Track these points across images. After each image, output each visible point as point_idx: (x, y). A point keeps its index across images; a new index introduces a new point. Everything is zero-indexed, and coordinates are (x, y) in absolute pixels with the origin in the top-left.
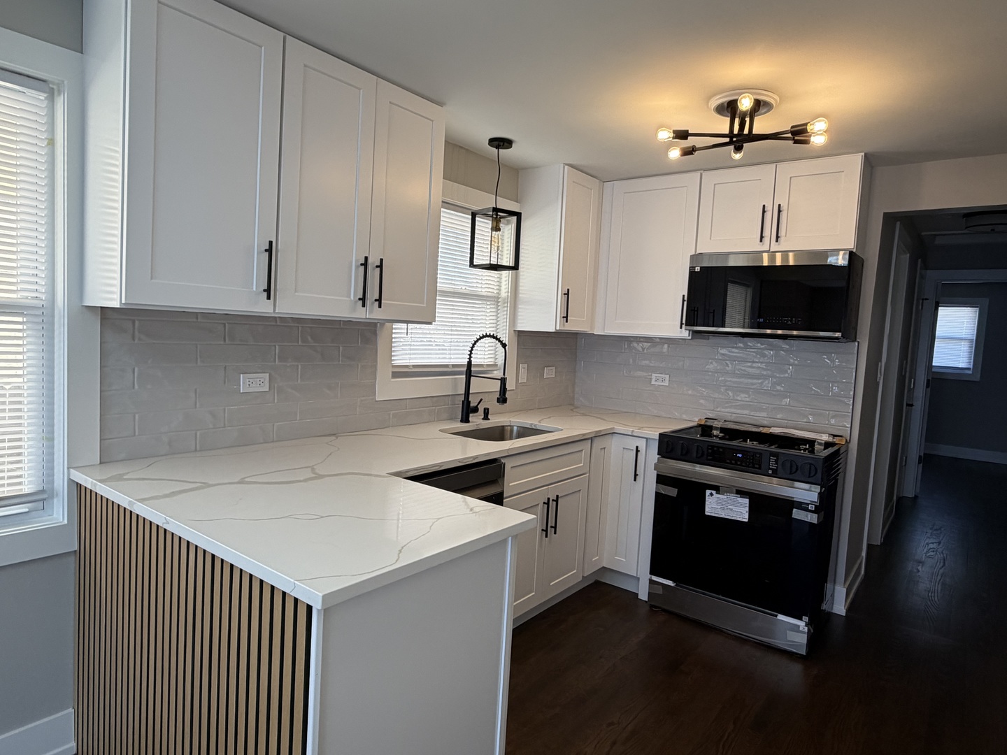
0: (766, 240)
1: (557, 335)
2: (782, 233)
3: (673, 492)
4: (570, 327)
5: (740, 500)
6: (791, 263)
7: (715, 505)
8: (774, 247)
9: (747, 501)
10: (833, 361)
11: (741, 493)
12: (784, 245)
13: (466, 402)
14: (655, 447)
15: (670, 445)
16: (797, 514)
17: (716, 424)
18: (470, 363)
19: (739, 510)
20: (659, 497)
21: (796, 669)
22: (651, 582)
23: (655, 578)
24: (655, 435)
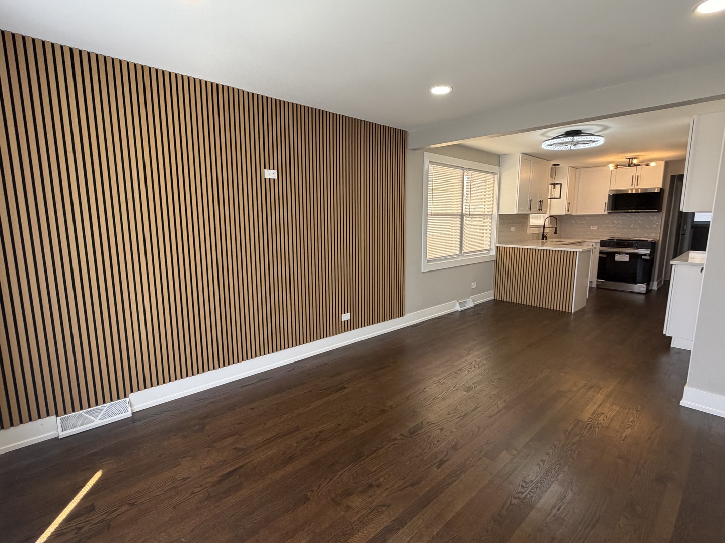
0: (634, 185)
1: (566, 215)
2: (639, 183)
3: (605, 256)
4: (569, 213)
5: (627, 256)
6: (640, 192)
7: (618, 258)
8: (636, 187)
9: (628, 256)
10: (653, 218)
11: (627, 254)
12: (639, 187)
13: (543, 235)
14: (599, 244)
15: (603, 244)
16: (644, 257)
17: (614, 239)
18: (544, 224)
19: (626, 258)
20: (600, 258)
21: (643, 297)
22: (597, 281)
23: (598, 280)
24: (599, 241)
